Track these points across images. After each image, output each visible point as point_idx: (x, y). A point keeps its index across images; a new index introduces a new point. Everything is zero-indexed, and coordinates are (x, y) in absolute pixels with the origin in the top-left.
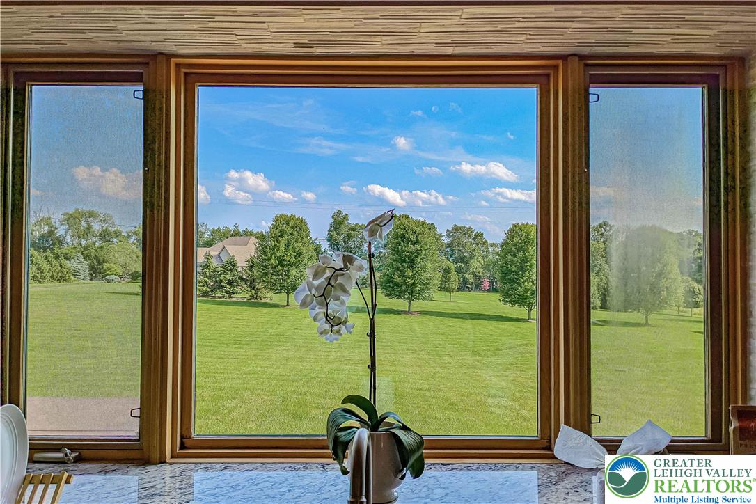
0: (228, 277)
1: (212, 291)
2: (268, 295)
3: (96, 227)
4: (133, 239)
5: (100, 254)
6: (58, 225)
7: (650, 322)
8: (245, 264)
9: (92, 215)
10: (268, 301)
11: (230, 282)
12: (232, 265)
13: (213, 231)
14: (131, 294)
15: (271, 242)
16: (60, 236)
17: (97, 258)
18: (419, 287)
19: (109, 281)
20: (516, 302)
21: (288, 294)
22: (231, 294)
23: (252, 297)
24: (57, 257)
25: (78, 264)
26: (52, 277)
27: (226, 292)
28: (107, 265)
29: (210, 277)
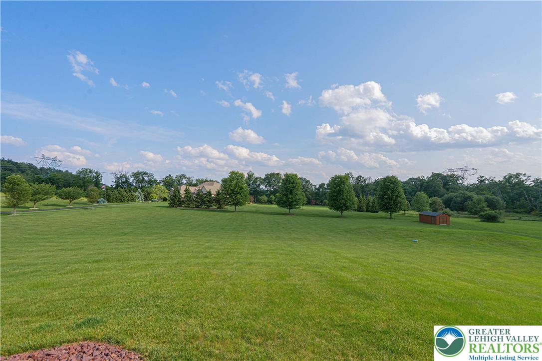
0: (208, 199)
1: (201, 205)
2: (226, 207)
3: (146, 178)
4: (162, 184)
5: (149, 190)
6: (130, 178)
7: (392, 217)
8: (215, 194)
9: (145, 173)
10: (226, 210)
11: (209, 201)
12: (209, 193)
13: (197, 180)
14: (164, 207)
15: (228, 183)
16: (131, 182)
17: (147, 192)
18: (295, 203)
19: (153, 201)
20: (336, 209)
21: (235, 206)
22: (209, 207)
23: (218, 208)
24: (130, 191)
25: (139, 194)
26: (128, 200)
27: (207, 206)
28: (152, 194)
29: (200, 199)
